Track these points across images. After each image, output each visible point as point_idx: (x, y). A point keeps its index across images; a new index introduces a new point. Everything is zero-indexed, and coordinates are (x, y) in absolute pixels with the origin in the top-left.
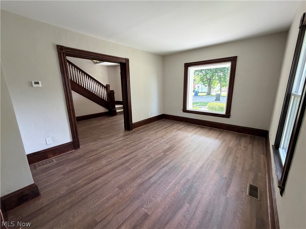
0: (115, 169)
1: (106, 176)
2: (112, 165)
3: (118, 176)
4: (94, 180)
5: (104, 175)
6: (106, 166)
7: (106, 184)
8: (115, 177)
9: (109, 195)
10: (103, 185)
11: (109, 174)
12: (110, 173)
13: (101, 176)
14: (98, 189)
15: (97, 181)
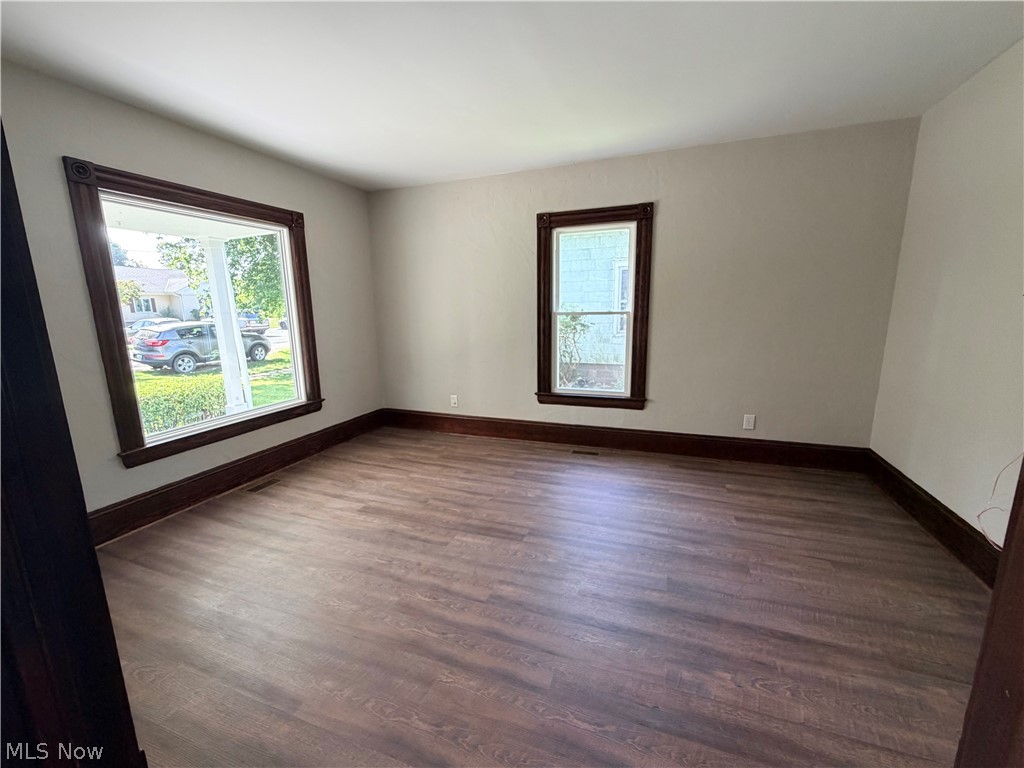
0: (707, 616)
1: (757, 619)
2: (705, 639)
3: (722, 593)
4: (808, 641)
5: (761, 628)
6: (726, 656)
7: (773, 602)
8: (732, 596)
9: (781, 577)
10: (782, 605)
11: (743, 621)
12: (737, 616)
13: (773, 634)
14: (804, 607)
15: (797, 630)
